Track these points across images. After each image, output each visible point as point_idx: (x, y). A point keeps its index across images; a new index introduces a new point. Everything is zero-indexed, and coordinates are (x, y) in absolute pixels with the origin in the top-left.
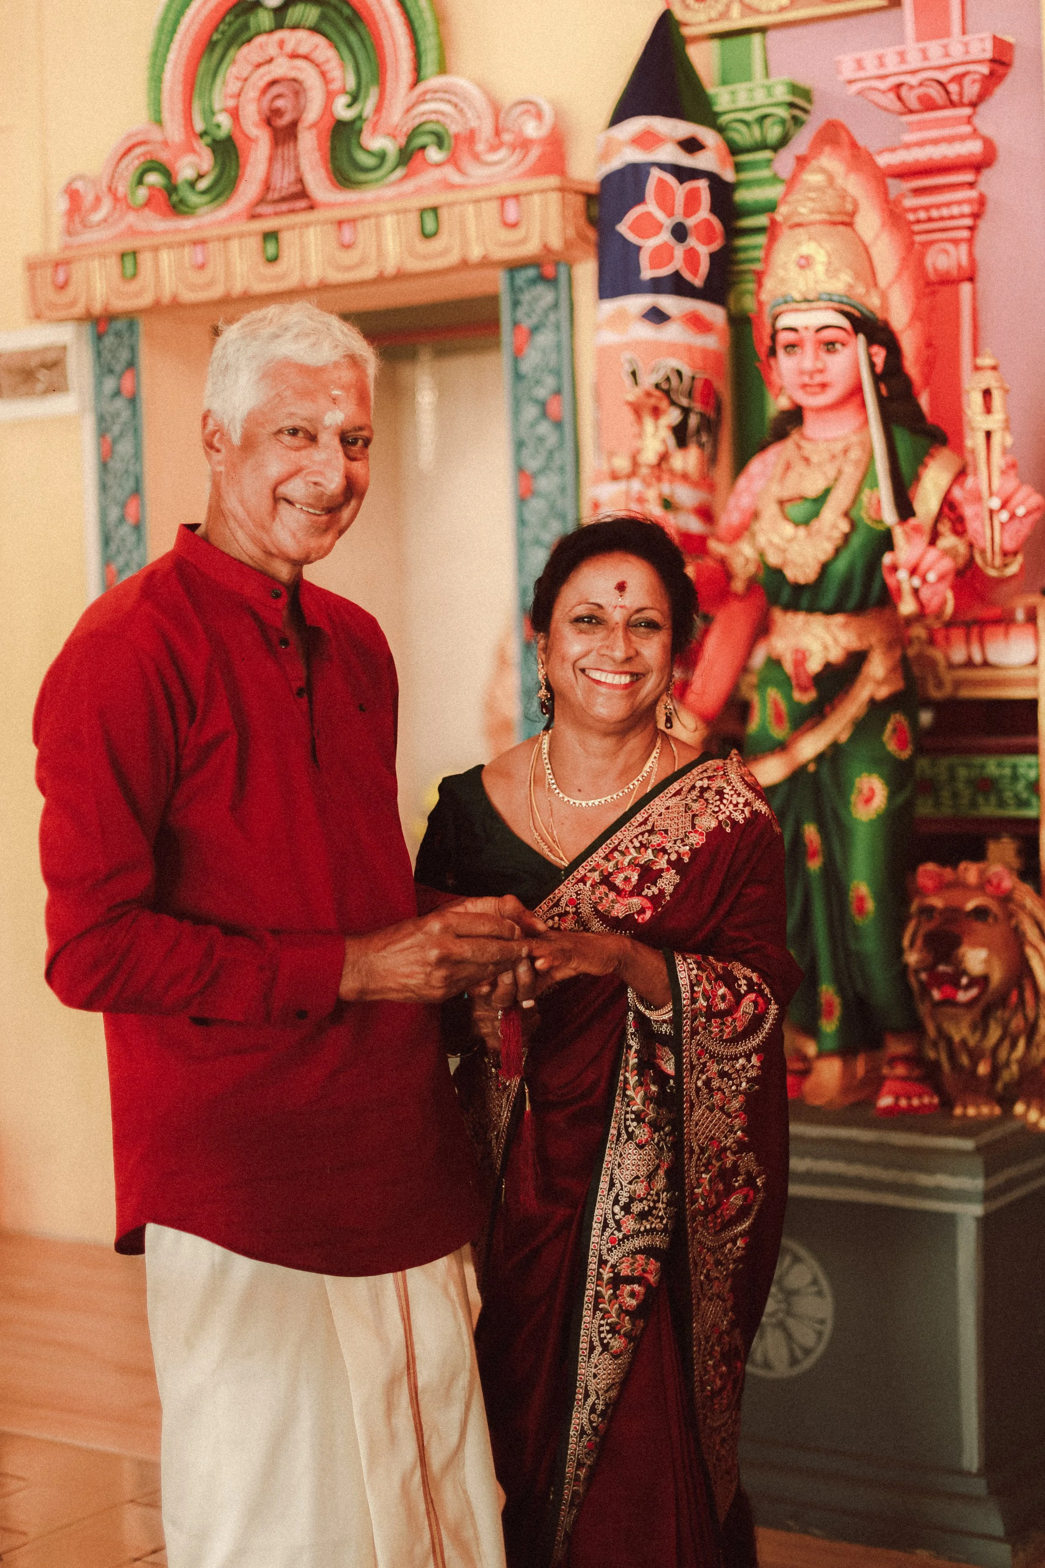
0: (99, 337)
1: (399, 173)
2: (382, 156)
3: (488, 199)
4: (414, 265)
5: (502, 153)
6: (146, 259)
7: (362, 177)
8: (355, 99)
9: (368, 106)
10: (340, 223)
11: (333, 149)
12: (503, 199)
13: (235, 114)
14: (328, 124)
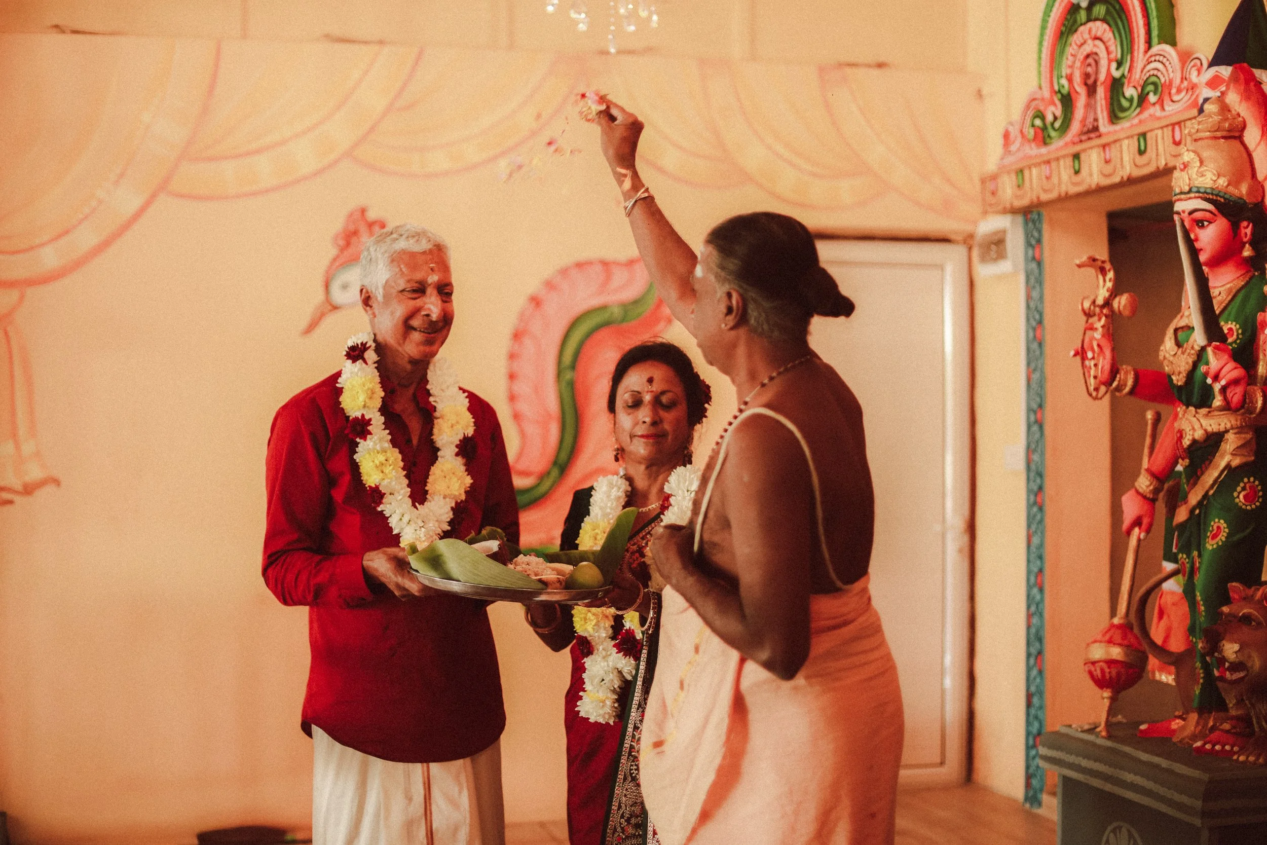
0: (1026, 222)
1: (1138, 110)
2: (1131, 100)
3: (1167, 126)
4: (1137, 173)
5: (1183, 93)
6: (1026, 173)
7: (1121, 115)
8: (1120, 64)
9: (1126, 68)
10: (1104, 146)
11: (1112, 98)
12: (1173, 125)
13: (1070, 79)
14: (1109, 82)
